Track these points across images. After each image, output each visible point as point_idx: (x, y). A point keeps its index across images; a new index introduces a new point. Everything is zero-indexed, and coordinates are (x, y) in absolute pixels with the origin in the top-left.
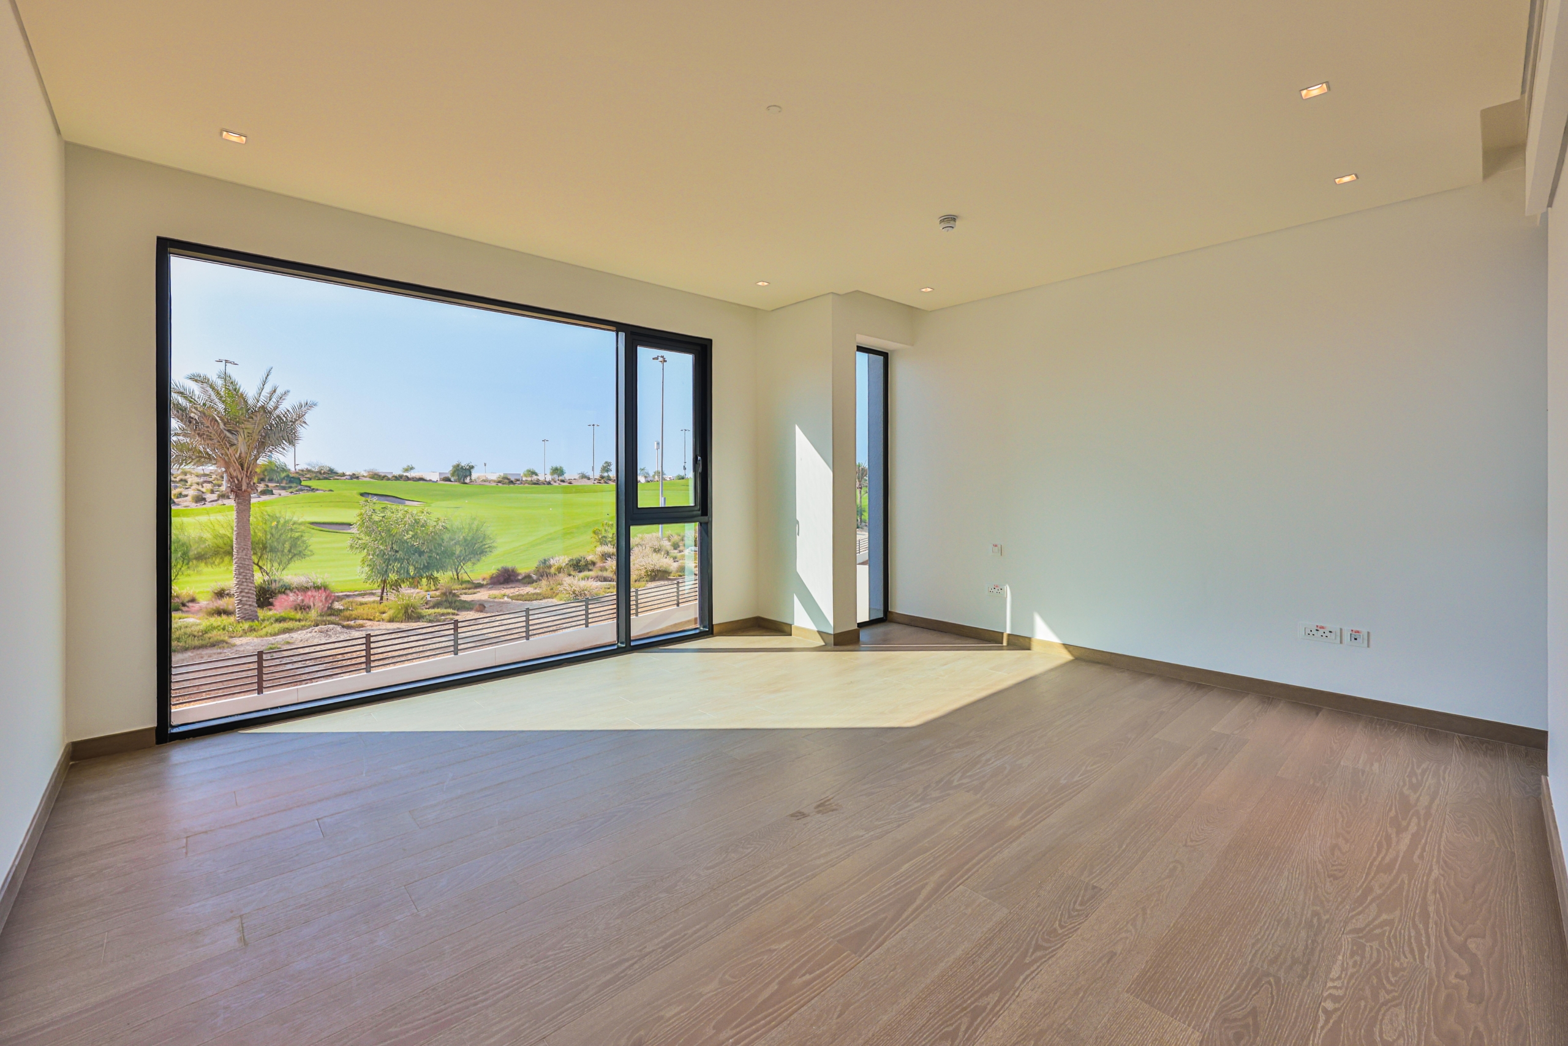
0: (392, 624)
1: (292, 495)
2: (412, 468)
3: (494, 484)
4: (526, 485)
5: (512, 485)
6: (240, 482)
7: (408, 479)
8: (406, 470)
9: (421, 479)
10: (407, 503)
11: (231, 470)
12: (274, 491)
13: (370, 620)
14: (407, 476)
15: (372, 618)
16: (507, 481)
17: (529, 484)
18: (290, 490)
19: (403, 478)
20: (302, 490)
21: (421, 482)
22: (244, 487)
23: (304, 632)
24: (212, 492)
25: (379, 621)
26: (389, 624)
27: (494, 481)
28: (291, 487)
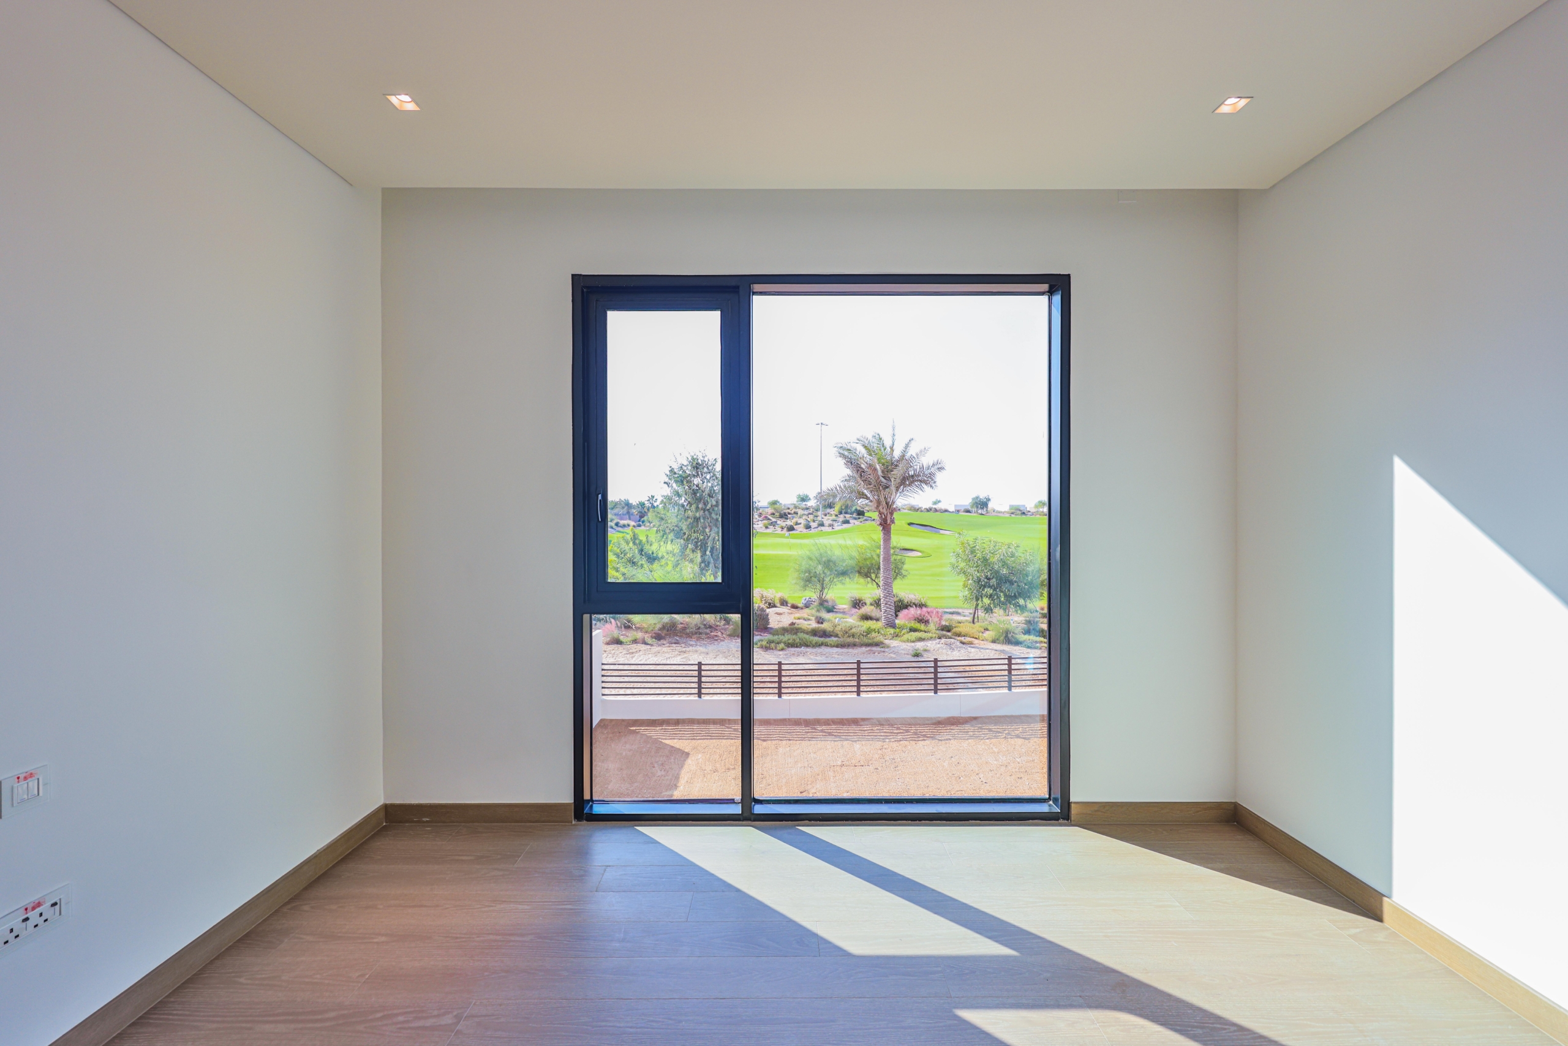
0: (995, 644)
1: (862, 524)
2: (939, 502)
3: (1008, 515)
4: (1038, 516)
5: (1024, 516)
6: (886, 517)
7: (936, 510)
8: (935, 503)
9: (946, 511)
10: (941, 532)
11: (881, 508)
12: (851, 521)
13: (976, 638)
14: (935, 509)
15: (977, 637)
16: (1020, 512)
17: (1040, 515)
18: (860, 520)
19: (933, 510)
20: (867, 520)
21: (946, 513)
22: (889, 522)
23: (934, 642)
24: (814, 521)
25: (983, 640)
26: (992, 644)
27: (1008, 513)
28: (859, 518)
